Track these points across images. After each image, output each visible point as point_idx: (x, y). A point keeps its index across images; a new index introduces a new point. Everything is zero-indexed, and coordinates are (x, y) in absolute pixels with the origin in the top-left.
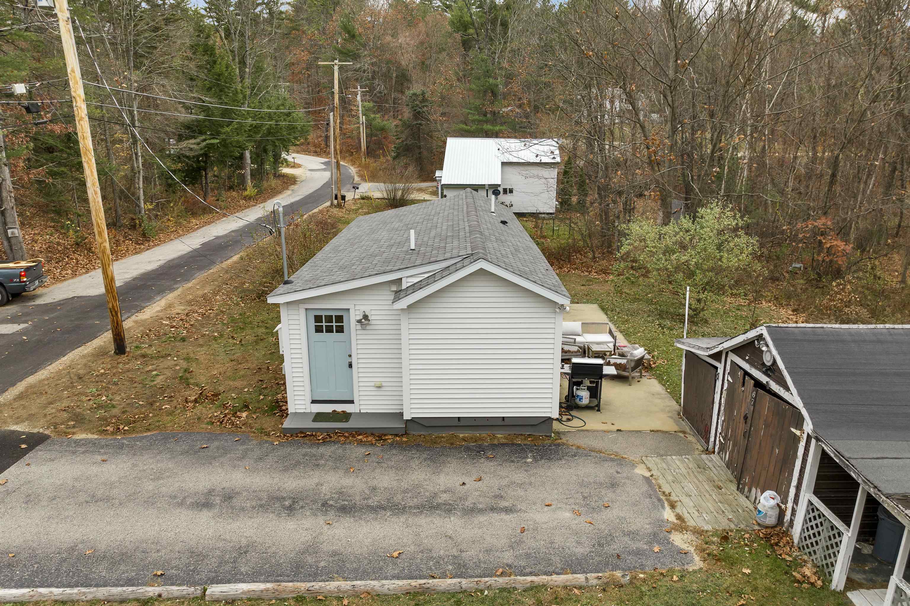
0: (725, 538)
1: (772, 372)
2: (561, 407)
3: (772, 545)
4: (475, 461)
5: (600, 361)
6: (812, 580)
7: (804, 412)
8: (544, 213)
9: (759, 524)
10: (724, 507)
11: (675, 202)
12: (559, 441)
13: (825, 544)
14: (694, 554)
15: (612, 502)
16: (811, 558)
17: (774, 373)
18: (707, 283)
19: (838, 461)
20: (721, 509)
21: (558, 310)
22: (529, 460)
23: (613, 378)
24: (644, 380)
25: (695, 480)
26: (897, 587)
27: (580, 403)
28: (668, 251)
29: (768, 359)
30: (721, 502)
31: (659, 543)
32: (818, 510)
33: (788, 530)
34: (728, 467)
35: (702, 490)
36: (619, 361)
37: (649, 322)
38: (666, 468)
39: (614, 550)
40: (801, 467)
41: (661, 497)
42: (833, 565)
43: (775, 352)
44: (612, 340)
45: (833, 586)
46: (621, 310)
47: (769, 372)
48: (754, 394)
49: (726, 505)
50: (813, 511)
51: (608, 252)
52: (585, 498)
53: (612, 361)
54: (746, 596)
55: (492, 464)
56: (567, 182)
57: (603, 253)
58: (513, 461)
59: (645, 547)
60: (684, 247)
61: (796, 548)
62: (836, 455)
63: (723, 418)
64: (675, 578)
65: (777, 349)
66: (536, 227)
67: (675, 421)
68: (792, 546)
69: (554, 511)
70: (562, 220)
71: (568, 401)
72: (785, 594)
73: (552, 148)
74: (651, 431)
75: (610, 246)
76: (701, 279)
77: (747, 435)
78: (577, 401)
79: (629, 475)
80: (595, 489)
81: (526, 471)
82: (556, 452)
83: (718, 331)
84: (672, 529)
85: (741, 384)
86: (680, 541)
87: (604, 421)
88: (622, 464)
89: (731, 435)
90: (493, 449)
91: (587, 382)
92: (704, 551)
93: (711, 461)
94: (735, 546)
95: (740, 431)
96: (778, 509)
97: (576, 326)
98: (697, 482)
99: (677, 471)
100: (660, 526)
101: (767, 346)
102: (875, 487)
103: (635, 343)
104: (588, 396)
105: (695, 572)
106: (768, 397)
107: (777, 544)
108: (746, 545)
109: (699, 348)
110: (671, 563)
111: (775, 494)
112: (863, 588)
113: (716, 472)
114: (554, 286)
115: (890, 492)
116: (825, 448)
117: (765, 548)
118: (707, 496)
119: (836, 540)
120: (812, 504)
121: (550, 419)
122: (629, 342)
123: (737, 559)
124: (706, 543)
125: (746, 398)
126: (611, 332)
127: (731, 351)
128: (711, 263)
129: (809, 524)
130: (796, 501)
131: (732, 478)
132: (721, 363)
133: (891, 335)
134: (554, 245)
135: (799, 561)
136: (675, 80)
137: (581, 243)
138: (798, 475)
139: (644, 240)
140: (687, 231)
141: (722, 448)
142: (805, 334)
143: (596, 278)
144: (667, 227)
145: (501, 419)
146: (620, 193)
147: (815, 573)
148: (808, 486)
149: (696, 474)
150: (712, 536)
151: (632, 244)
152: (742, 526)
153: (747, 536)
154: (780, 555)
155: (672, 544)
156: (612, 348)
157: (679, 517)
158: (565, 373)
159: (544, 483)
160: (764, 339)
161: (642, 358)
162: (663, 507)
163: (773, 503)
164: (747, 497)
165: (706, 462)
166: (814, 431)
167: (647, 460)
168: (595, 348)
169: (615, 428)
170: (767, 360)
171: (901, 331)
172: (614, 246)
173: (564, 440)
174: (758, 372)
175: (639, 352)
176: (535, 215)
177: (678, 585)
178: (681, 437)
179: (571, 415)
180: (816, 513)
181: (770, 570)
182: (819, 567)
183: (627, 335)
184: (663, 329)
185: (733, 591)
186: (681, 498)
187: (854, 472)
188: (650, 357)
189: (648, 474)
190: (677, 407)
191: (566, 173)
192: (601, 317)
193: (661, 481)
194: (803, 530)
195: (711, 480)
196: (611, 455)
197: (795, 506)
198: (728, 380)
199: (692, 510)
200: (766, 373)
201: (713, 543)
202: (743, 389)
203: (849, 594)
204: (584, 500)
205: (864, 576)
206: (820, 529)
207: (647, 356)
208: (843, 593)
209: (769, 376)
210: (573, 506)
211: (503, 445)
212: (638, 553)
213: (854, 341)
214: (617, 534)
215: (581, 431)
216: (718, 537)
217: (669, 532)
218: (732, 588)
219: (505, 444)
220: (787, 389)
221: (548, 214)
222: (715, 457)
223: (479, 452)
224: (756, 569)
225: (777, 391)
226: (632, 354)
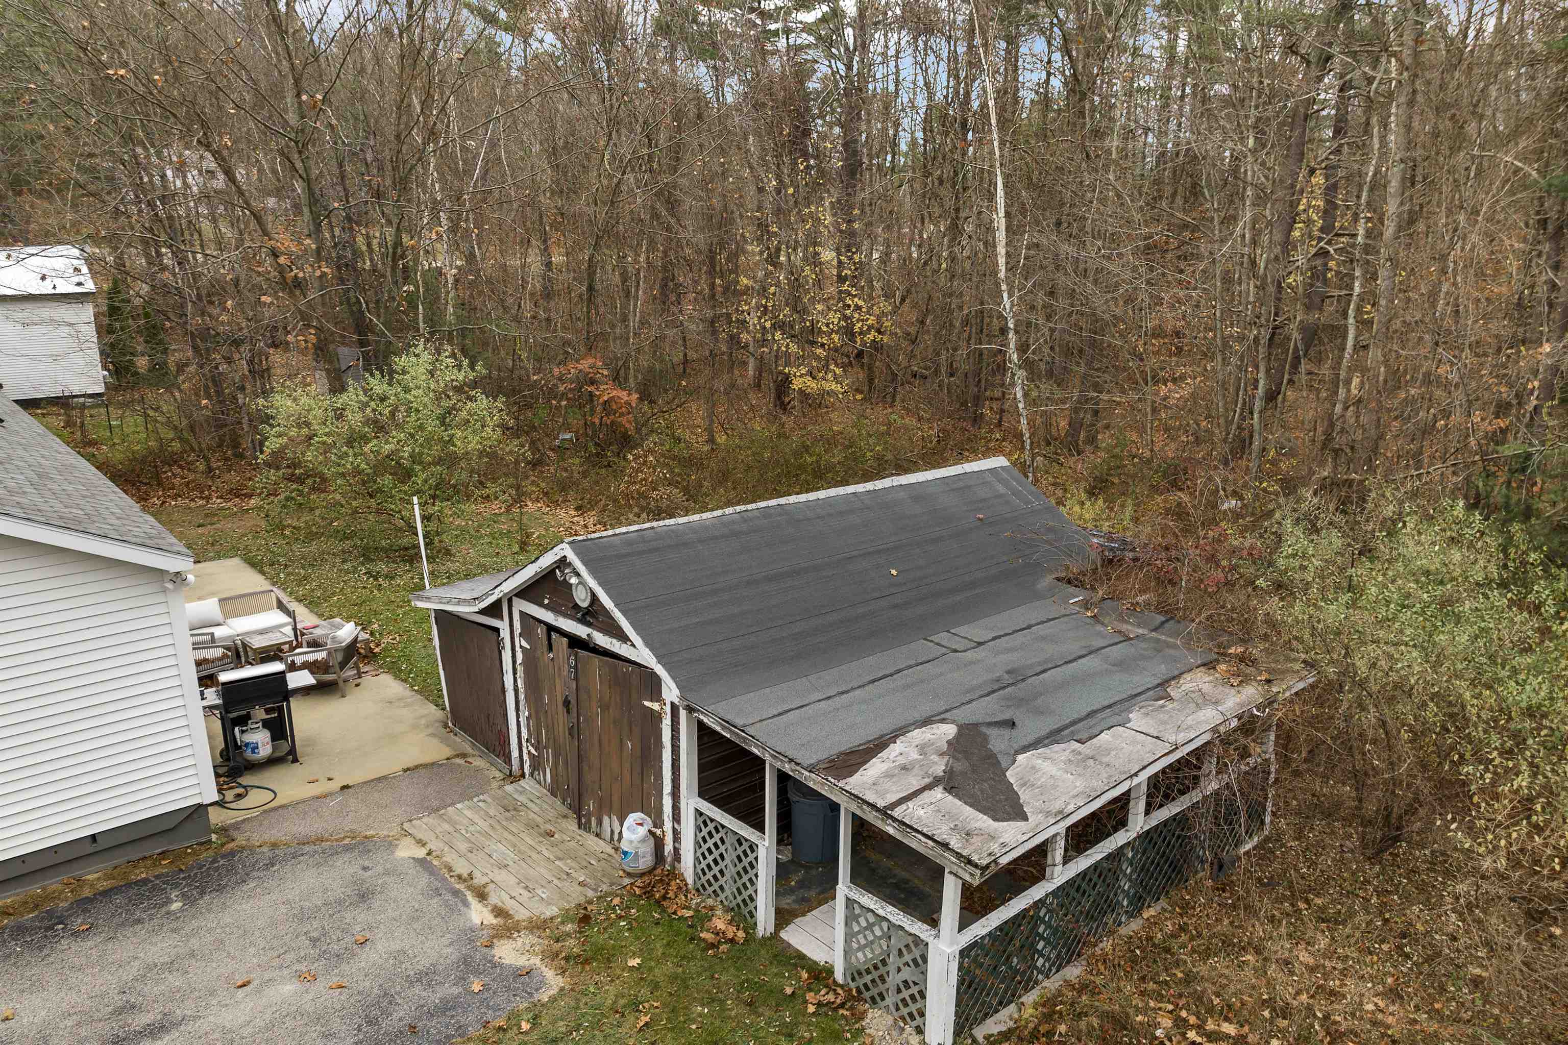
0: (585, 919)
1: (593, 616)
2: (217, 775)
3: (658, 902)
4: (45, 952)
5: (276, 667)
6: (730, 935)
7: (660, 670)
8: (81, 396)
9: (629, 875)
10: (566, 865)
11: (344, 351)
12: (231, 845)
13: (734, 871)
14: (543, 968)
15: (370, 928)
16: (719, 899)
17: (597, 618)
18: (437, 487)
19: (728, 736)
20: (562, 871)
21: (170, 586)
22: (176, 906)
23: (306, 691)
24: (367, 680)
25: (506, 834)
26: (848, 899)
27: (255, 757)
28: (354, 439)
29: (583, 596)
30: (560, 859)
31: (477, 973)
32: (712, 820)
33: (674, 868)
34: (553, 794)
35: (522, 848)
36: (311, 658)
37: (347, 572)
38: (451, 829)
39: (401, 1020)
40: (673, 760)
41: (457, 886)
42: (752, 899)
43: (592, 583)
44: (288, 620)
45: (760, 932)
46: (290, 560)
47: (588, 619)
48: (572, 661)
49: (569, 861)
50: (706, 825)
51: (235, 455)
52: (314, 941)
53: (299, 660)
54: (646, 1005)
55: (89, 943)
56: (122, 329)
57: (226, 459)
58: (139, 921)
59: (456, 990)
60: (380, 428)
61: (694, 892)
62: (724, 728)
63: (527, 714)
64: (525, 1026)
65: (595, 578)
66: (69, 424)
67: (443, 740)
68: (687, 891)
69: (259, 991)
70: (124, 405)
71: (228, 759)
72: (700, 975)
73: (76, 262)
74: (405, 770)
75: (236, 445)
76: (426, 481)
77: (574, 731)
78: (248, 754)
79: (388, 866)
80: (331, 916)
81: (174, 931)
82: (231, 870)
83: (471, 564)
84: (493, 937)
85: (545, 649)
86: (513, 954)
87: (311, 779)
88: (369, 851)
89: (548, 739)
90: (85, 911)
91: (259, 713)
92: (557, 956)
93: (523, 792)
94: (605, 925)
95: (561, 729)
96: (652, 840)
97: (209, 608)
98: (510, 837)
99: (471, 828)
100: (471, 940)
101: (578, 575)
102: (791, 760)
103: (332, 617)
104: (268, 739)
105: (553, 999)
106: (596, 660)
107: (664, 897)
108: (620, 917)
109: (460, 602)
110: (509, 1001)
111: (643, 815)
112: (796, 916)
113: (536, 809)
114: (151, 538)
115: (812, 761)
116: (705, 720)
117: (649, 911)
118: (534, 856)
119: (749, 859)
120: (701, 814)
121: (200, 809)
122: (320, 616)
123: (614, 947)
124: (558, 941)
125: (559, 669)
126: (281, 606)
127: (516, 595)
128: (436, 450)
129: (705, 847)
130: (676, 817)
131: (564, 810)
132: (502, 619)
133: (745, 521)
134: (120, 456)
135: (704, 911)
136: (302, 131)
137: (176, 446)
138: (670, 774)
139: (308, 424)
140: (383, 399)
141: (537, 764)
142: (630, 543)
143: (222, 509)
144: (344, 397)
145: (90, 839)
146: (237, 343)
147: (730, 923)
148: (689, 787)
149: (504, 823)
150: (563, 923)
151: (286, 435)
152: (605, 888)
153: (616, 901)
154: (675, 913)
155: (501, 965)
156: (291, 634)
157: (499, 912)
158: (211, 708)
159: (222, 942)
160: (570, 564)
161: (355, 641)
162: (466, 904)
163: (642, 831)
164: (597, 835)
165: (516, 796)
166: (682, 697)
167: (414, 826)
168: (258, 642)
169: (335, 785)
170: (582, 598)
171: (756, 513)
172: (246, 443)
173: (241, 840)
174: (570, 622)
175: (347, 631)
176: (62, 402)
177: (534, 1036)
178: (459, 765)
179: (240, 786)
180: (711, 826)
181: (668, 944)
182: (732, 909)
183: (312, 604)
184: (376, 579)
185: (624, 1006)
186: (491, 875)
187: (757, 746)
188: (367, 636)
189: (421, 853)
190: (439, 714)
191: (113, 311)
192: (254, 581)
193: (450, 858)
194: (697, 859)
195: (532, 826)
196: (344, 838)
197: (676, 826)
198: (521, 647)
199: (518, 891)
200: (583, 621)
201: (569, 935)
202: (551, 655)
203: (783, 935)
204: (314, 946)
205: (794, 897)
206: (722, 848)
207: (364, 636)
208: (775, 936)
209: (589, 625)
210: (297, 967)
211: (106, 893)
212: (447, 1007)
213: (701, 541)
214: (398, 988)
215: (269, 811)
216: (573, 922)
217: (490, 946)
218: (622, 1002)
219: (111, 890)
220: (624, 638)
221: (92, 396)
222: (527, 784)
223: (51, 928)
224: (645, 952)
225: (608, 647)
226: (334, 638)
